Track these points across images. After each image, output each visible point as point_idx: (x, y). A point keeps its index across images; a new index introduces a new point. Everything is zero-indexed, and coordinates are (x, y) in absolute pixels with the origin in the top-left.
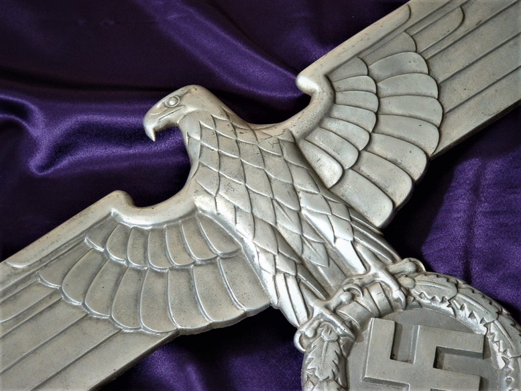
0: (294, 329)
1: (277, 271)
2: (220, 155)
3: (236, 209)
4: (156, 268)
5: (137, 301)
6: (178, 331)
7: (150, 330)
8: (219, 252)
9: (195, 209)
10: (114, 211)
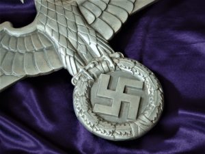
0: (71, 77)
1: (66, 54)
2: (48, 10)
3: (53, 30)
4: (20, 51)
5: (12, 63)
6: (26, 75)
7: (16, 74)
8: (45, 47)
9: (37, 30)
10: (5, 29)
